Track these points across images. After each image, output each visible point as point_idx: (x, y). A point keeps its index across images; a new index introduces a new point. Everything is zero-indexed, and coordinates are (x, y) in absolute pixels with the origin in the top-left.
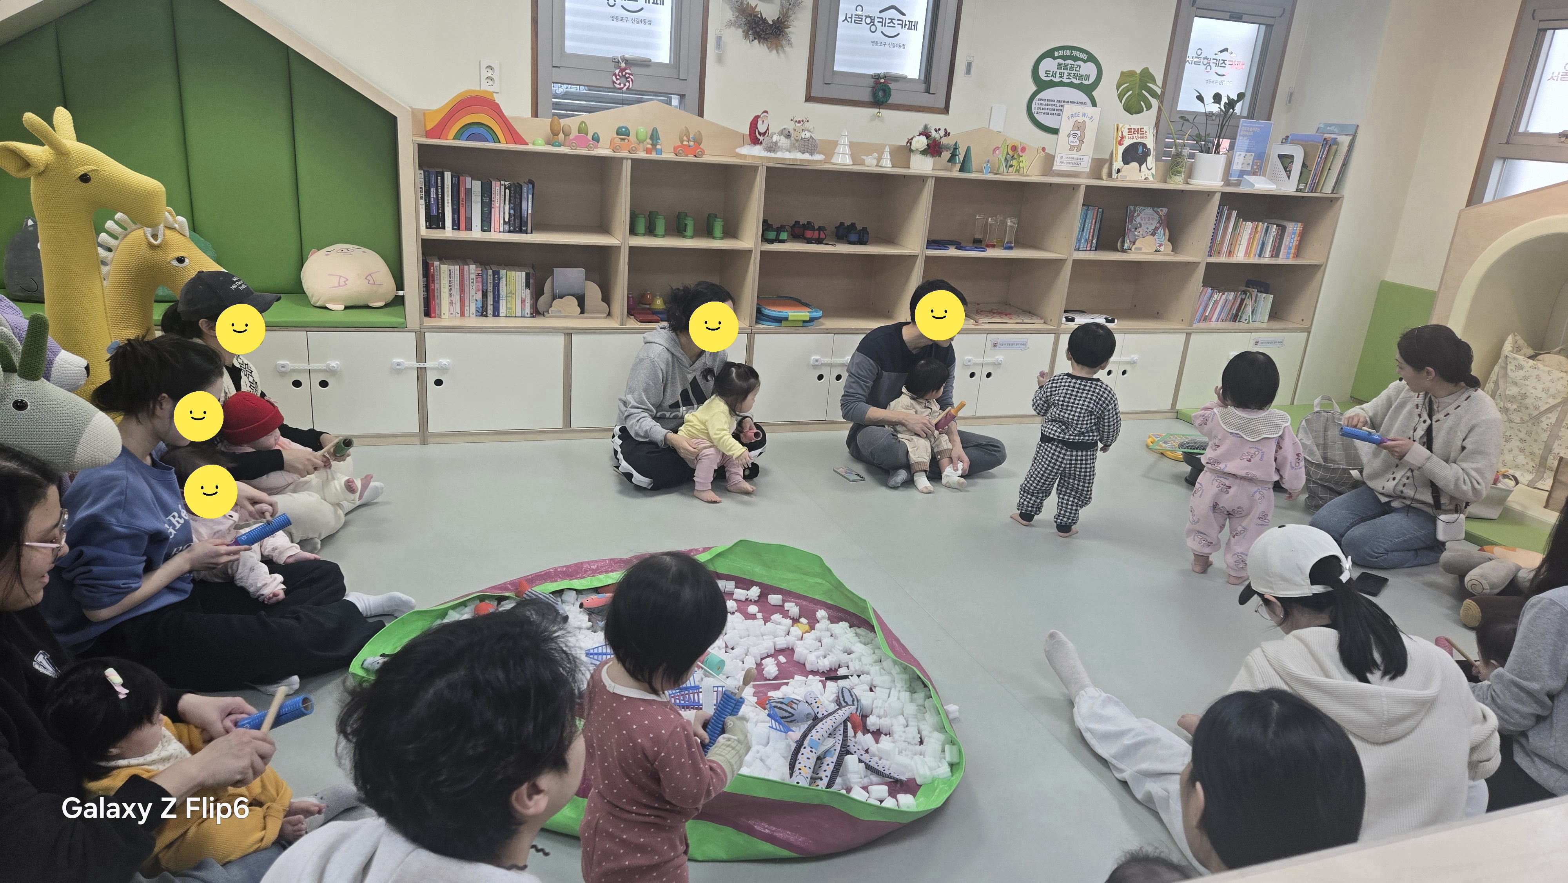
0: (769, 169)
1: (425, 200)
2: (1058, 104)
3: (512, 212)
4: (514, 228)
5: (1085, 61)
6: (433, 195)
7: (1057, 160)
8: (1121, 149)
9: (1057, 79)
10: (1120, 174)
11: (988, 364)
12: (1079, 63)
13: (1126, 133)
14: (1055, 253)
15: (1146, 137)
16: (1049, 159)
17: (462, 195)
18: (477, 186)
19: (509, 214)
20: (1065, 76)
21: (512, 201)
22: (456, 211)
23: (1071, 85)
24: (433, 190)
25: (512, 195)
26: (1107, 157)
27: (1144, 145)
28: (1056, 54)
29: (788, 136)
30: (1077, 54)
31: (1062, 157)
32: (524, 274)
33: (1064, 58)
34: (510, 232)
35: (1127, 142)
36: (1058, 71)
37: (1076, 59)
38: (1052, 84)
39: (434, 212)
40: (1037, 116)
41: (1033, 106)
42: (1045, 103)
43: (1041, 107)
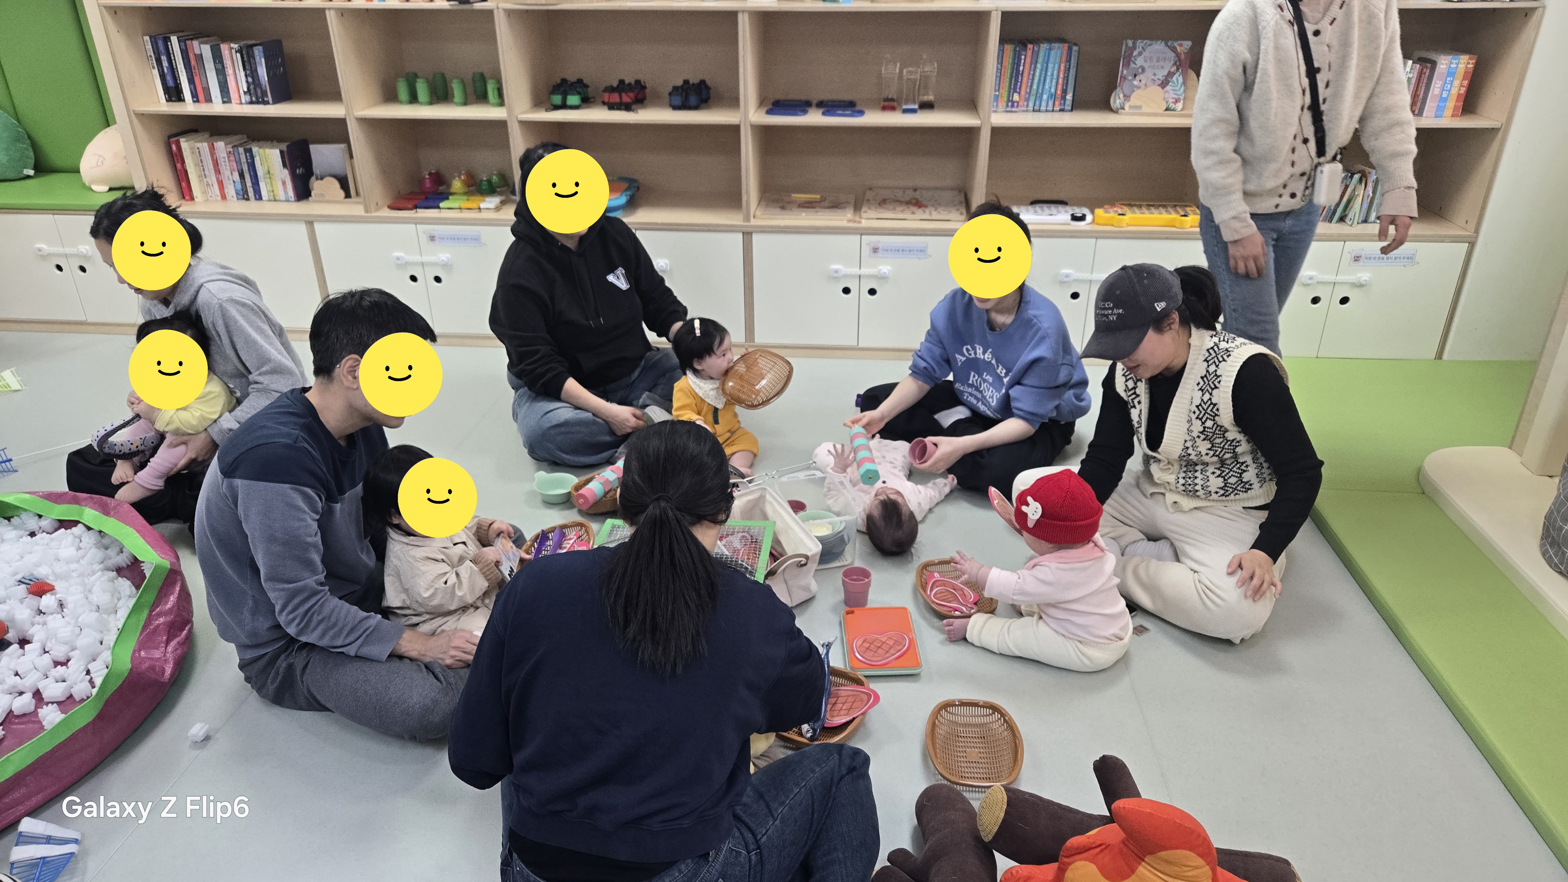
1: (159, 70)
3: (250, 80)
4: (257, 98)
6: (165, 64)
11: (868, 276)
17: (193, 63)
18: (206, 50)
19: (247, 82)
21: (247, 67)
22: (191, 81)
24: (164, 58)
25: (245, 59)
32: (277, 152)
34: (251, 103)
39: (171, 83)
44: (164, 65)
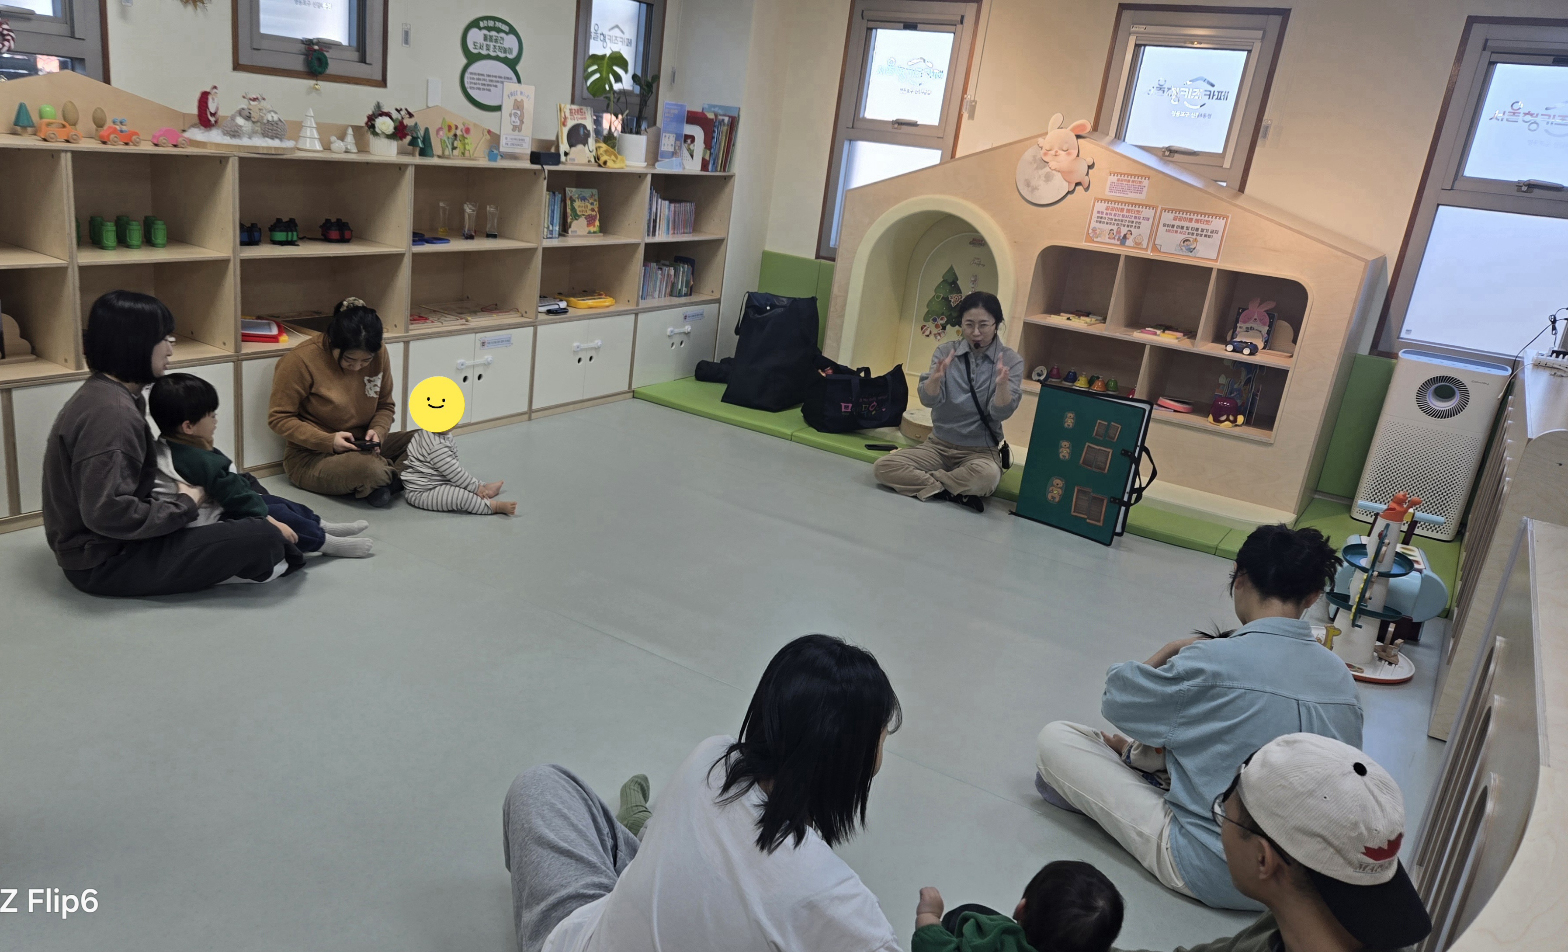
2: (488, 78)
5: (507, 33)
7: (503, 141)
8: (565, 130)
9: (484, 52)
10: (569, 157)
11: (478, 365)
12: (502, 35)
13: (568, 114)
14: (522, 241)
15: (585, 118)
16: (494, 139)
20: (491, 49)
23: (497, 58)
26: (554, 138)
27: (585, 127)
28: (482, 24)
30: (499, 25)
31: (506, 138)
33: (489, 29)
35: (570, 123)
36: (485, 43)
37: (499, 30)
38: (479, 57)
40: (470, 91)
41: (466, 80)
42: (475, 77)
43: (473, 81)
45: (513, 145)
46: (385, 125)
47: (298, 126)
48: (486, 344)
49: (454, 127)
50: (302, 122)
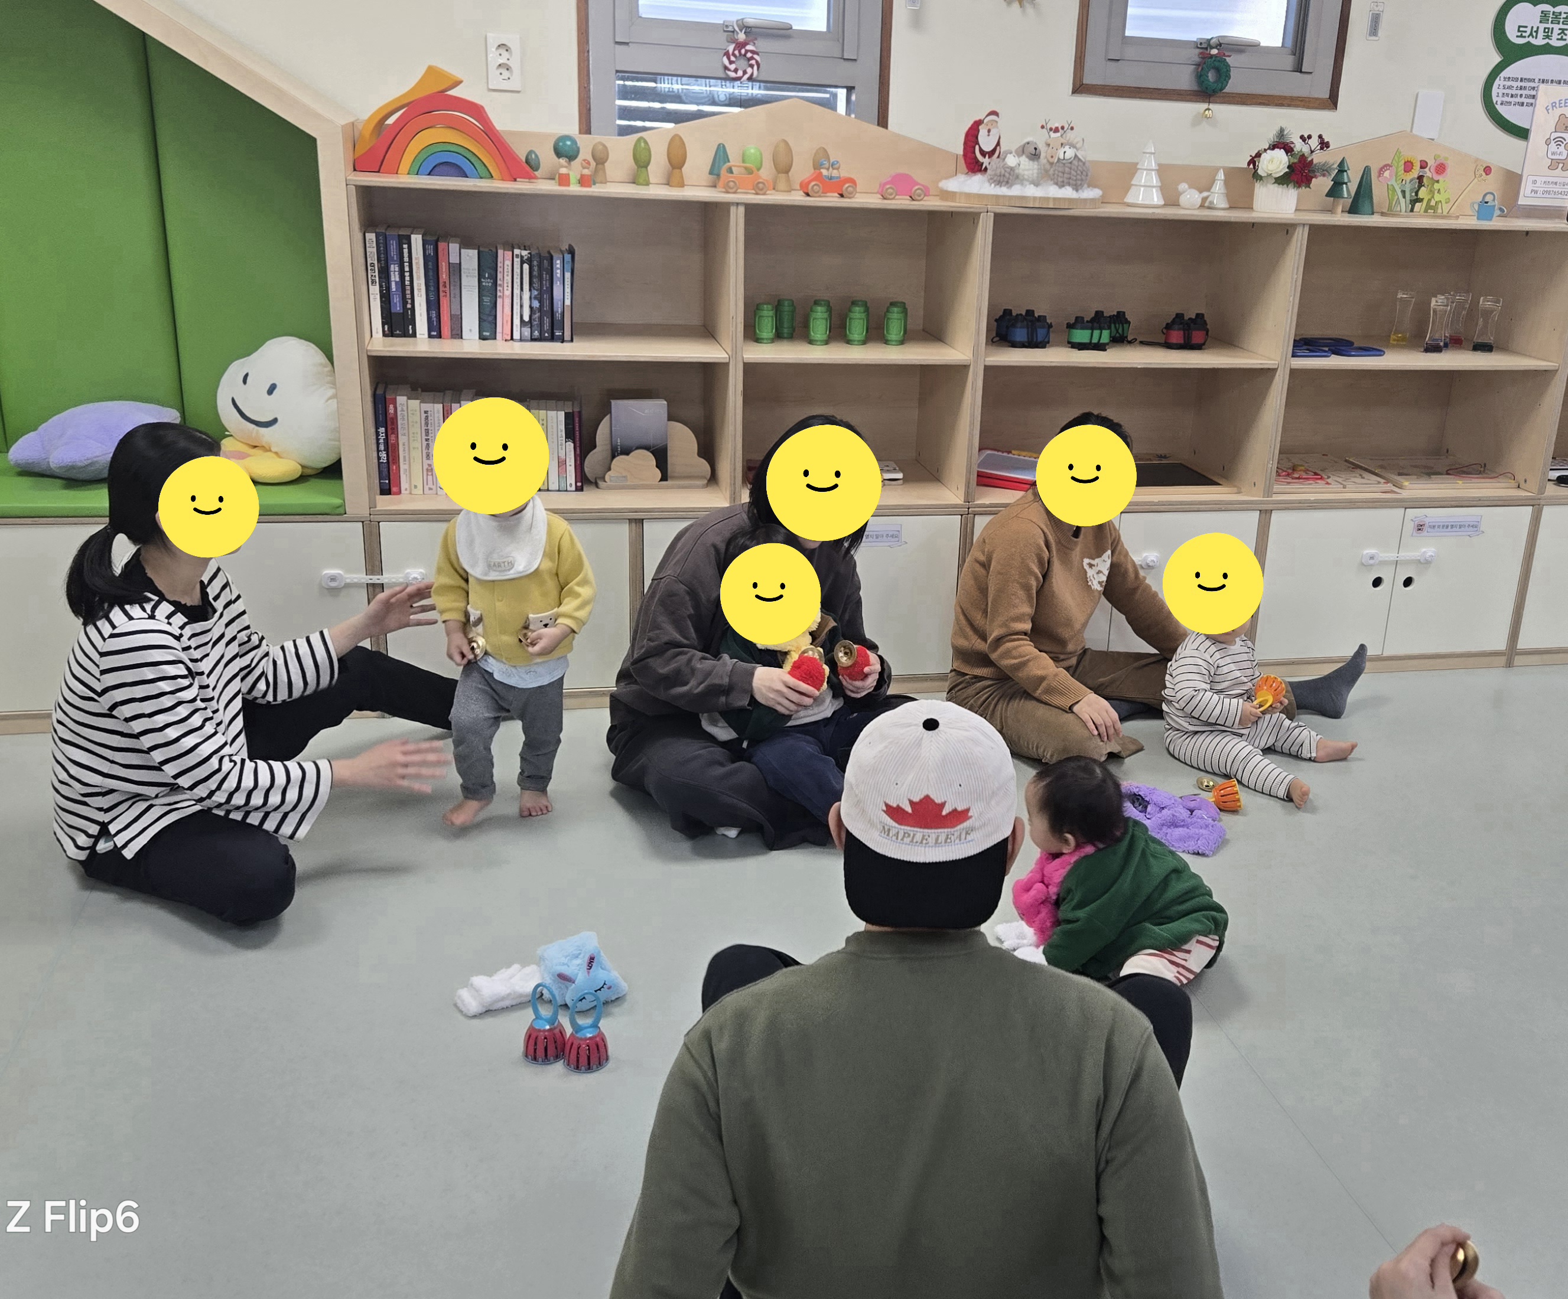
0: (998, 217)
1: (381, 286)
2: (1541, 86)
3: (536, 304)
4: (538, 333)
6: (395, 277)
9: (1539, 41)
14: (1532, 358)
17: (444, 276)
18: (470, 259)
19: (531, 307)
20: (1555, 36)
21: (536, 285)
22: (434, 305)
23: (1563, 51)
24: (394, 268)
25: (535, 273)
29: (1035, 155)
34: (532, 339)
36: (1542, 26)
38: (1529, 51)
39: (397, 307)
40: (1502, 110)
41: (1495, 90)
42: (1515, 84)
43: (1510, 92)
44: (393, 279)
45: (1549, 192)
46: (1276, 162)
47: (1129, 171)
48: (1425, 528)
49: (1417, 166)
50: (1137, 164)
